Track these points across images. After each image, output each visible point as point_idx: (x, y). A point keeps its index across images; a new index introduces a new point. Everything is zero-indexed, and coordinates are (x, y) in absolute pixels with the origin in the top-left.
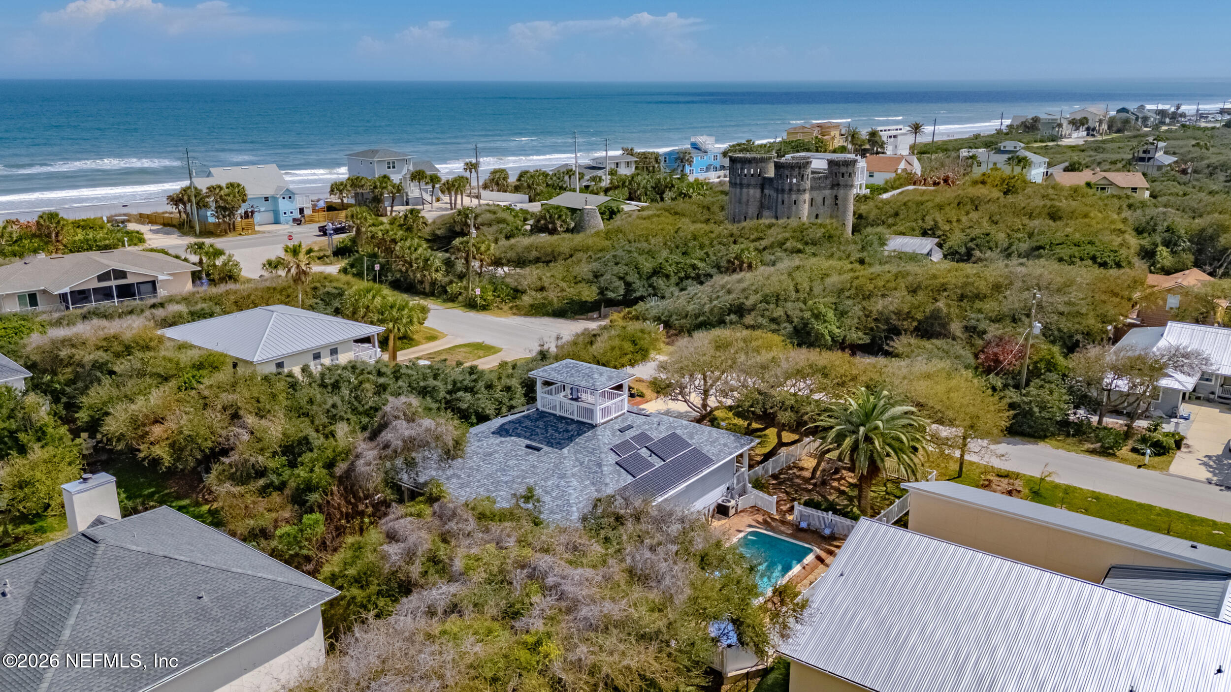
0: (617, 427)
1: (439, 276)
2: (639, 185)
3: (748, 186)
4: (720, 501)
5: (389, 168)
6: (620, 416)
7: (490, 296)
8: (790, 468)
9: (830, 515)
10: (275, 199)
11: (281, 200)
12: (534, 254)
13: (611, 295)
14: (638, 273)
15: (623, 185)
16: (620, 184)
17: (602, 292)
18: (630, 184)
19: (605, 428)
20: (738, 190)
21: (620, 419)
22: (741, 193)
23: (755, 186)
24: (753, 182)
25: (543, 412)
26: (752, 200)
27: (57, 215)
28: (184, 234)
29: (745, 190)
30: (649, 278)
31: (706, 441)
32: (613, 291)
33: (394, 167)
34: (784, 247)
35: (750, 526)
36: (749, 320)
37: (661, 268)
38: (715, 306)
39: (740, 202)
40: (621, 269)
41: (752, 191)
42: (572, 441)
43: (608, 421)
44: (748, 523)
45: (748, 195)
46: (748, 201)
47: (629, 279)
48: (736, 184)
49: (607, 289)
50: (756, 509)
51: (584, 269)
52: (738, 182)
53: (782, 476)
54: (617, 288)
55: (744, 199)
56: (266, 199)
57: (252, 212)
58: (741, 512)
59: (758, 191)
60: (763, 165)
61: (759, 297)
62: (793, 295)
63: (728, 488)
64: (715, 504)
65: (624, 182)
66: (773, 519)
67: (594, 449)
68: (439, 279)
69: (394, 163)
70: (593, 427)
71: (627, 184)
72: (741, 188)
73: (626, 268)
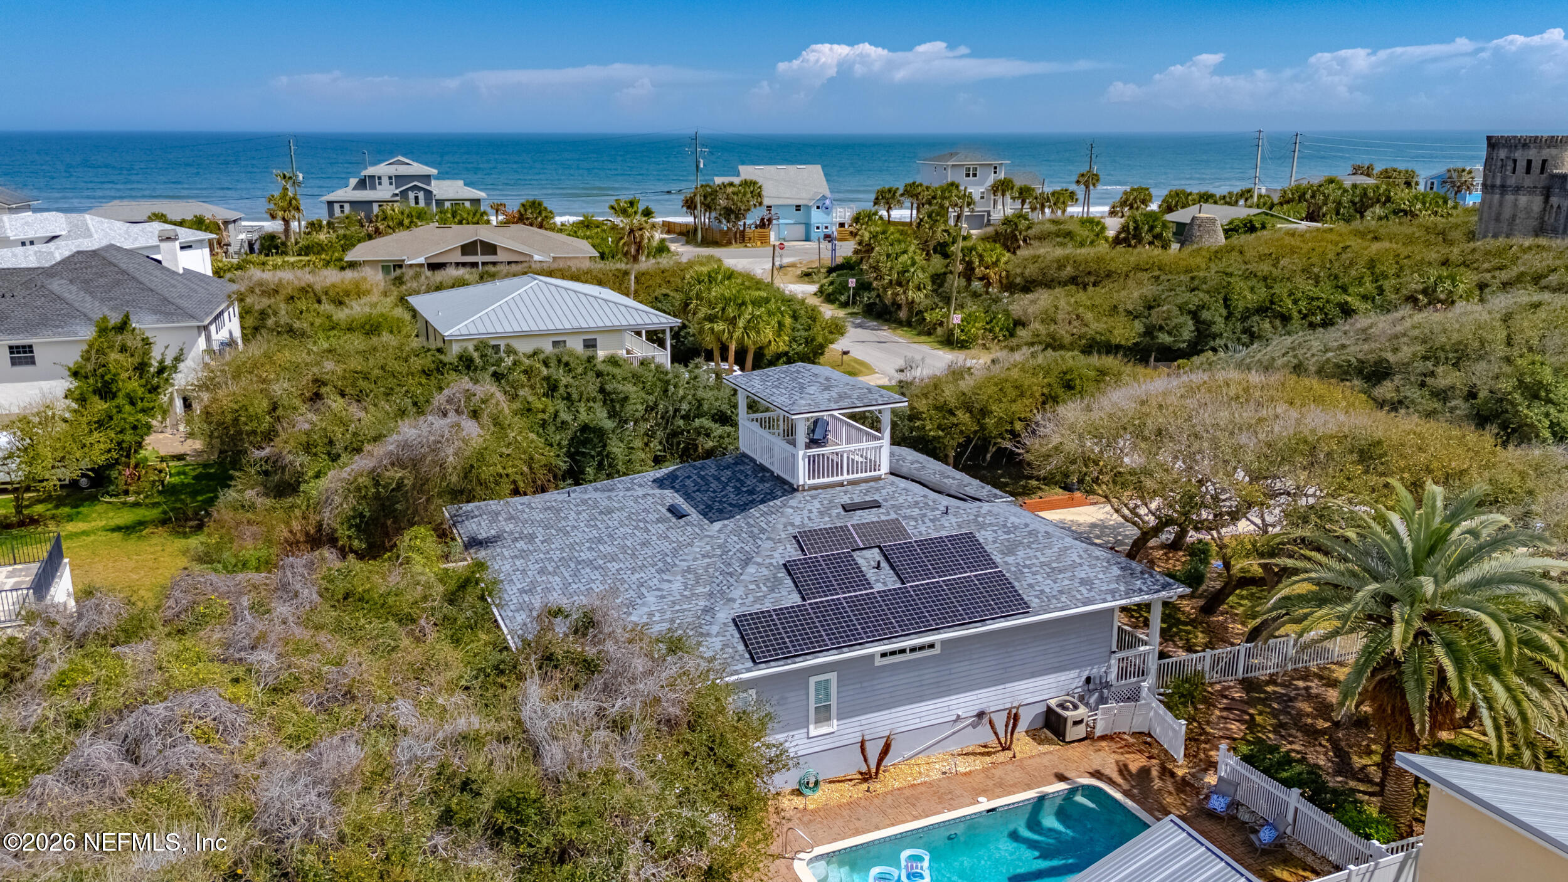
0: (846, 499)
1: (919, 297)
2: (1327, 197)
3: (1518, 189)
4: (1053, 703)
5: (968, 175)
6: (867, 480)
7: (976, 329)
8: (1306, 675)
9: (1294, 798)
10: (808, 207)
11: (814, 211)
12: (1069, 270)
13: (1164, 338)
14: (1227, 306)
15: (1302, 197)
16: (1296, 196)
17: (1149, 332)
18: (1313, 196)
19: (814, 497)
20: (1497, 197)
21: (864, 486)
22: (1501, 204)
23: (1532, 190)
24: (1528, 181)
25: (744, 455)
26: (1522, 215)
27: (540, 204)
28: (688, 243)
29: (1510, 198)
30: (1244, 319)
31: (1042, 564)
32: (1170, 333)
33: (975, 175)
34: (1543, 282)
35: (1097, 774)
36: (1386, 390)
37: (1272, 302)
38: (1328, 360)
39: (1498, 219)
40: (1195, 299)
41: (1523, 200)
42: (743, 511)
43: (832, 486)
44: (1096, 765)
45: (1515, 205)
46: (1514, 217)
47: (1205, 315)
48: (1493, 186)
49: (1161, 328)
50: (1146, 740)
51: (1133, 294)
52: (1498, 182)
53: (1269, 689)
54: (1178, 327)
55: (1507, 213)
56: (798, 208)
57: (770, 220)
58: (1103, 738)
59: (1537, 202)
60: (1554, 151)
61: (1420, 349)
62: (1501, 350)
63: (1088, 680)
64: (1042, 708)
65: (1304, 194)
66: (1166, 772)
67: (763, 531)
68: (917, 300)
69: (975, 169)
70: (793, 489)
71: (1308, 196)
72: (1502, 194)
73: (1206, 298)
